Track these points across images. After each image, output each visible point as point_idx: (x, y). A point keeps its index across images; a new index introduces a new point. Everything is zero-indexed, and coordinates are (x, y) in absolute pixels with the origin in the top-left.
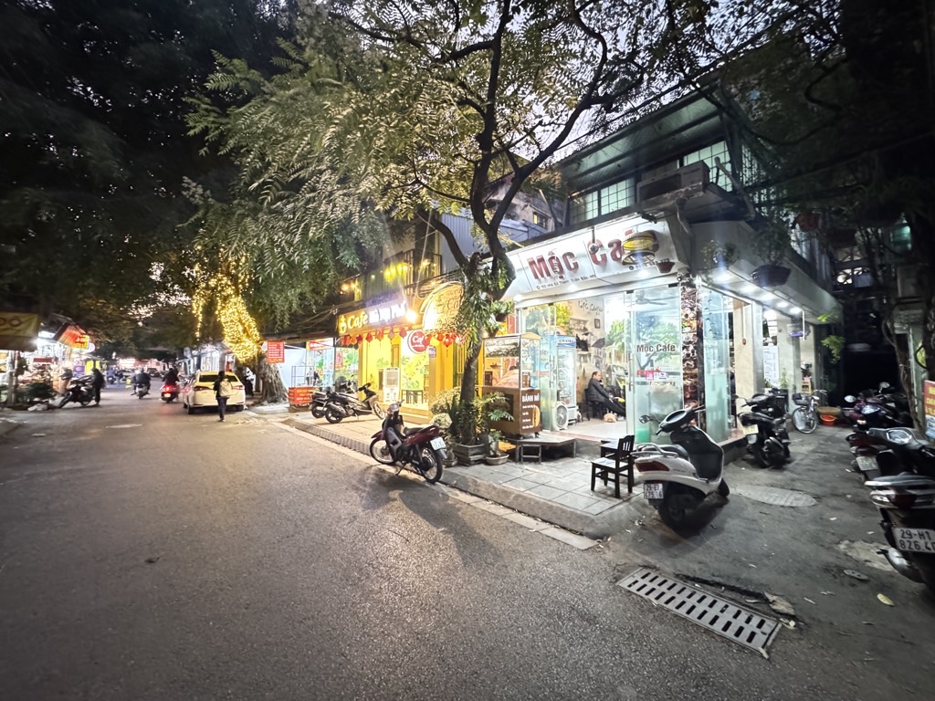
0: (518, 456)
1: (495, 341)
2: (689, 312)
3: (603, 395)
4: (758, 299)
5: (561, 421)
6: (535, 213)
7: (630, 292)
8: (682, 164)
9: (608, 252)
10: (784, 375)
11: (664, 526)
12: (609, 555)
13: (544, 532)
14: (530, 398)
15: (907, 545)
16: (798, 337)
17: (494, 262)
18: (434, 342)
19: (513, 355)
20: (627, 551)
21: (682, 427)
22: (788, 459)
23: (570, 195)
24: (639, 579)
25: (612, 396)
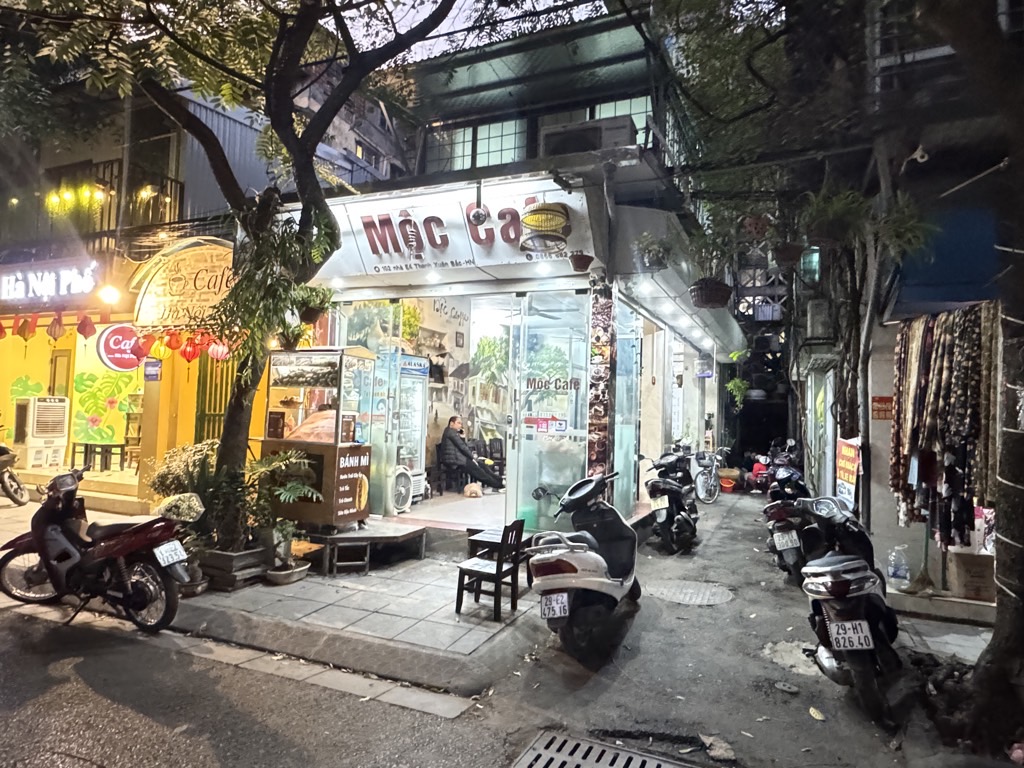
0: (327, 563)
1: (293, 357)
2: (601, 333)
3: (463, 453)
4: (671, 323)
5: (401, 499)
6: (358, 143)
7: (521, 294)
8: (592, 115)
9: (497, 225)
10: (688, 427)
11: (566, 658)
12: (494, 720)
13: (385, 698)
14: (352, 462)
15: (842, 642)
16: (704, 378)
17: (305, 212)
18: (159, 349)
19: (327, 385)
20: (522, 709)
21: (589, 504)
22: (695, 540)
23: (430, 123)
24: (541, 751)
25: (475, 456)
